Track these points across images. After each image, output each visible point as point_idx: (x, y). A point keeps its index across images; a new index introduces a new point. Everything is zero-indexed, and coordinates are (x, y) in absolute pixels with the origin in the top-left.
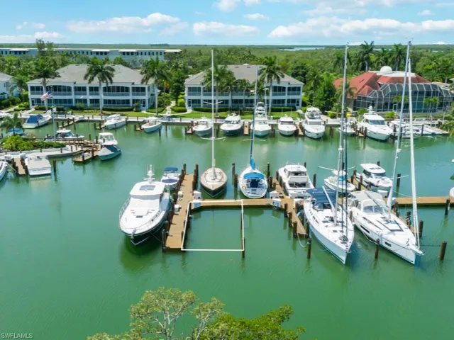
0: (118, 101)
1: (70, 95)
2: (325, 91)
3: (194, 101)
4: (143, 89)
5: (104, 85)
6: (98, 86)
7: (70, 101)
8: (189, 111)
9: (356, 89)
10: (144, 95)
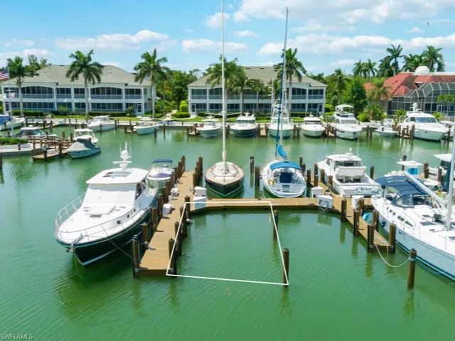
0: (109, 104)
1: (51, 97)
2: (353, 93)
3: (199, 106)
4: (138, 91)
5: (90, 86)
6: (83, 87)
7: (51, 105)
8: (193, 116)
9: (392, 89)
10: (140, 98)
